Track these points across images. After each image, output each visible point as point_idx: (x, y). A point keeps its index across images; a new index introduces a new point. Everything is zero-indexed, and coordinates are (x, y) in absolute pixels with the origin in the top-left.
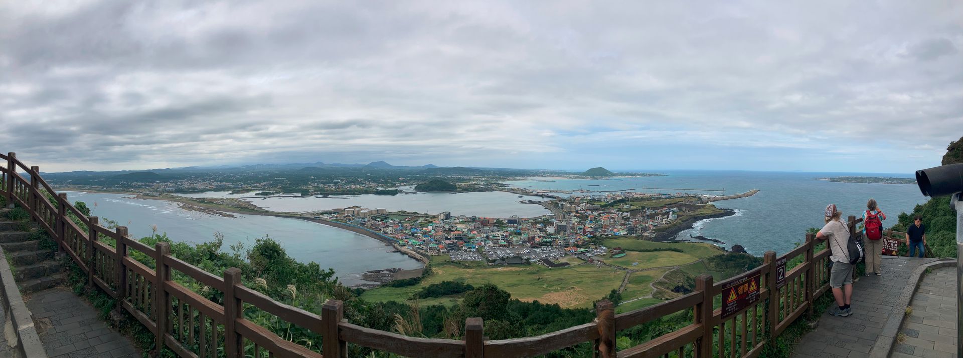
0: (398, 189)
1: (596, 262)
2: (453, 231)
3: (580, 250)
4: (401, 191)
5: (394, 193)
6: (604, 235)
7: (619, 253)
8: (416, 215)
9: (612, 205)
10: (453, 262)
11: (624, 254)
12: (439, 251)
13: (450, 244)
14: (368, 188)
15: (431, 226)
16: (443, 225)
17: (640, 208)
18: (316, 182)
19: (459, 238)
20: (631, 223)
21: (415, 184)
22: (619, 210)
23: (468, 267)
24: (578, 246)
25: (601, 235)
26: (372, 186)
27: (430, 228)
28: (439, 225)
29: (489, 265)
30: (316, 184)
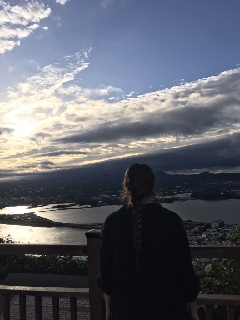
0: (175, 197)
4: (177, 199)
5: (171, 201)
8: (191, 223)
15: (205, 234)
16: (216, 233)
18: (104, 194)
21: (191, 193)
27: (204, 236)
28: (213, 233)
30: (104, 195)
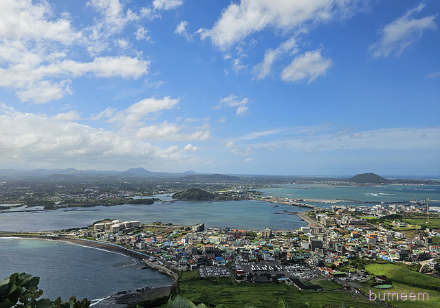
0: (155, 198)
1: (353, 289)
2: (205, 244)
3: (335, 272)
4: (158, 200)
5: (151, 202)
6: (367, 257)
7: (384, 283)
8: (171, 227)
9: (382, 220)
10: (202, 278)
11: (390, 286)
12: (189, 266)
13: (200, 259)
14: (123, 197)
15: (184, 238)
17: (419, 227)
18: (65, 193)
19: (210, 251)
20: (406, 246)
22: (390, 228)
23: (216, 283)
24: (334, 267)
25: (363, 257)
26: (128, 195)
27: (183, 240)
29: (236, 282)
30: (65, 195)
